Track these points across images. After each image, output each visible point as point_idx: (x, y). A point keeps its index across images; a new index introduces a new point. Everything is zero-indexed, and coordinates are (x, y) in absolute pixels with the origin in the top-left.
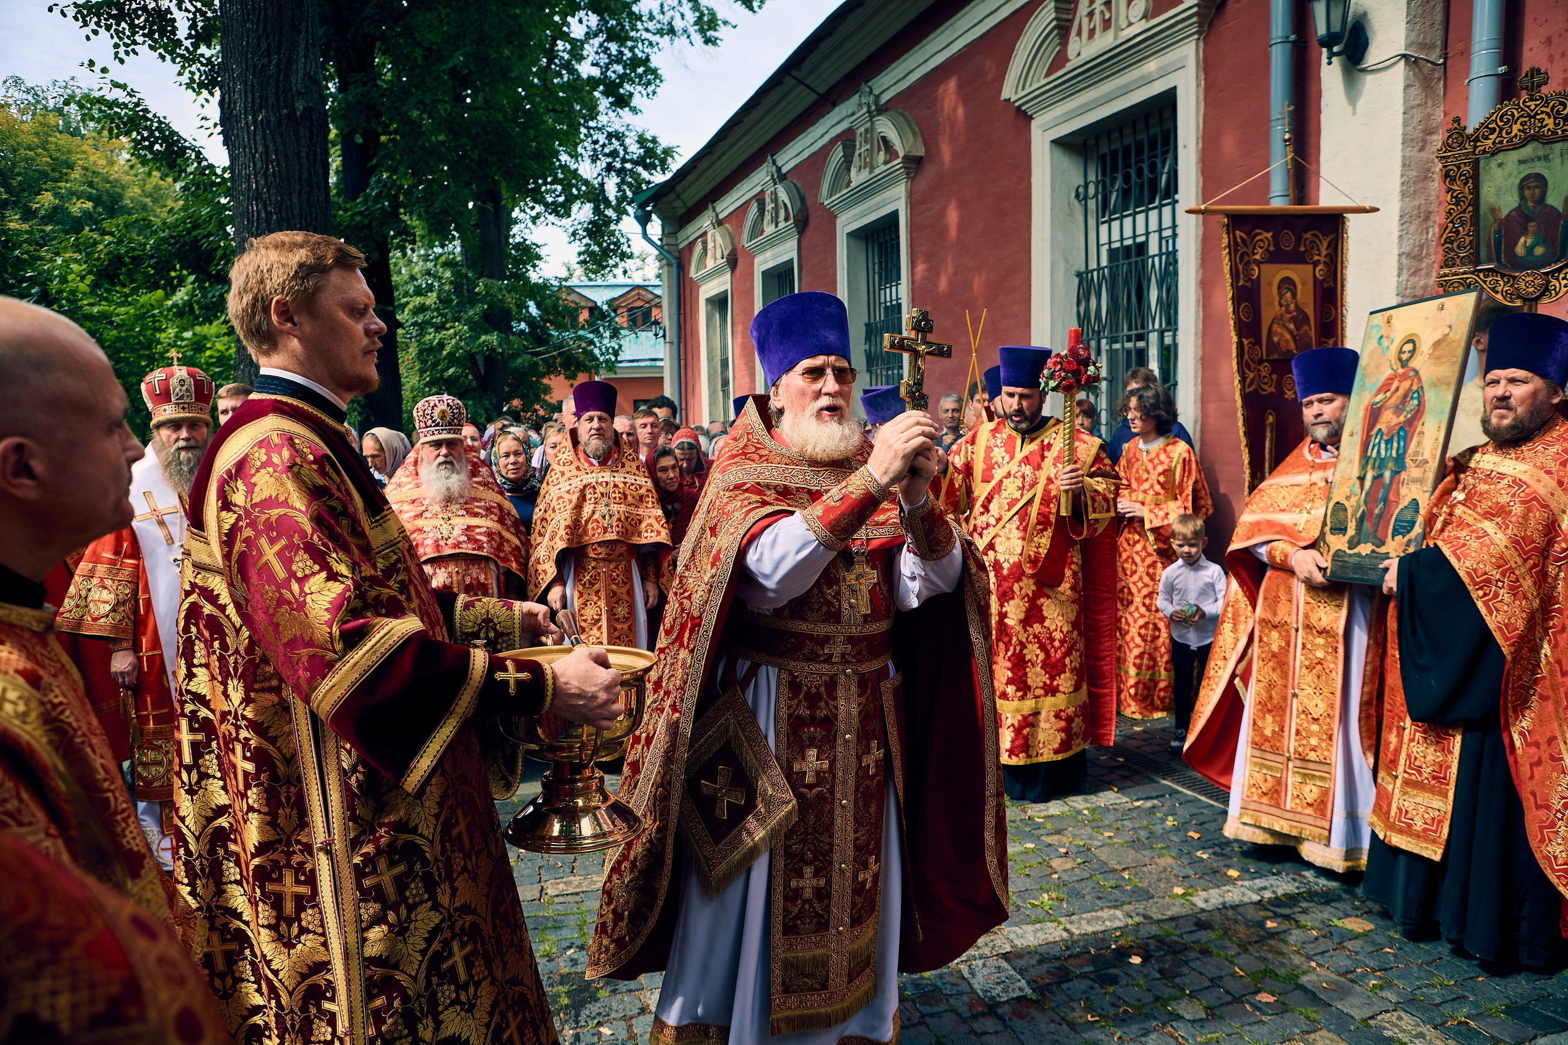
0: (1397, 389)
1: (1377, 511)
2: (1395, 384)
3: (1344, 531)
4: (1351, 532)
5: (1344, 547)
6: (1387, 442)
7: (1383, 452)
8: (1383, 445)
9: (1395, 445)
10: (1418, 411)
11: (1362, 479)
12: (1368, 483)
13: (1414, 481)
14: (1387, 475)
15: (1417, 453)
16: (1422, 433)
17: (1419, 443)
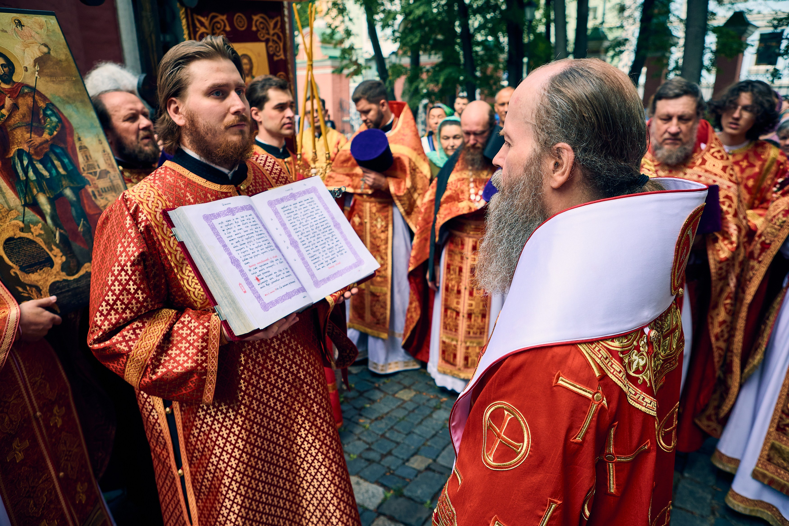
0: (15, 107)
1: (80, 229)
2: (8, 102)
3: (50, 263)
4: (59, 259)
5: (63, 276)
6: (41, 162)
7: (46, 173)
8: (40, 166)
9: (56, 163)
10: (63, 127)
11: (35, 206)
12: (47, 208)
13: (105, 190)
14: (68, 192)
15: (90, 167)
16: (83, 148)
17: (87, 158)
